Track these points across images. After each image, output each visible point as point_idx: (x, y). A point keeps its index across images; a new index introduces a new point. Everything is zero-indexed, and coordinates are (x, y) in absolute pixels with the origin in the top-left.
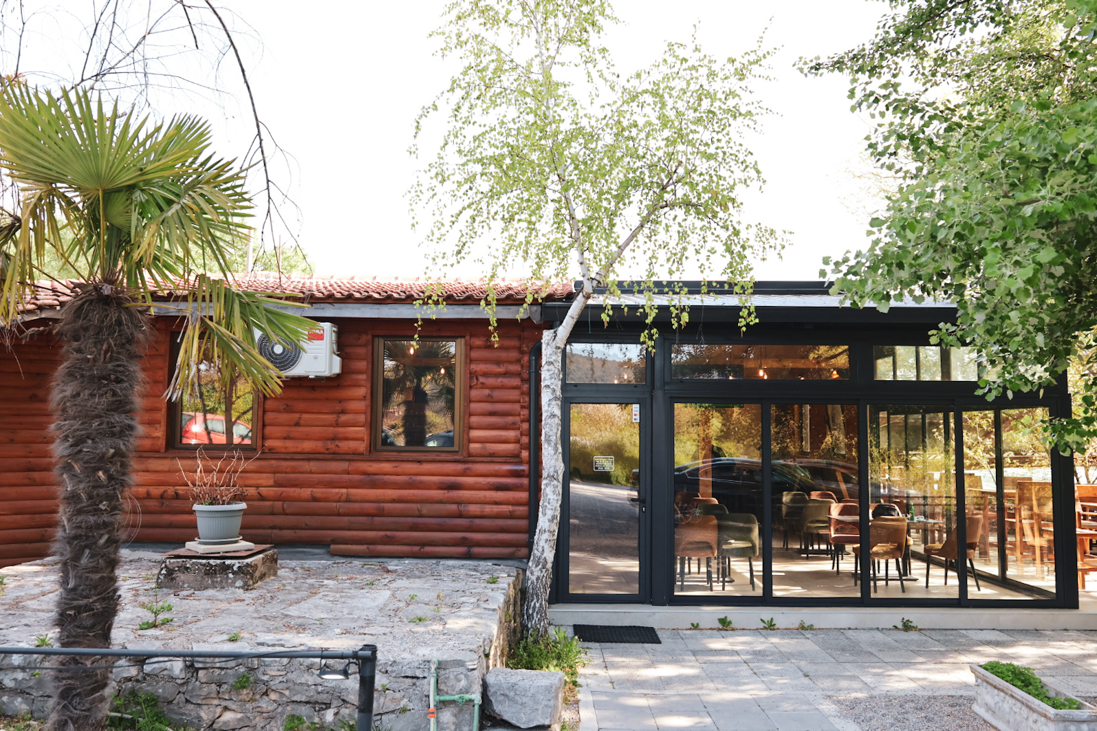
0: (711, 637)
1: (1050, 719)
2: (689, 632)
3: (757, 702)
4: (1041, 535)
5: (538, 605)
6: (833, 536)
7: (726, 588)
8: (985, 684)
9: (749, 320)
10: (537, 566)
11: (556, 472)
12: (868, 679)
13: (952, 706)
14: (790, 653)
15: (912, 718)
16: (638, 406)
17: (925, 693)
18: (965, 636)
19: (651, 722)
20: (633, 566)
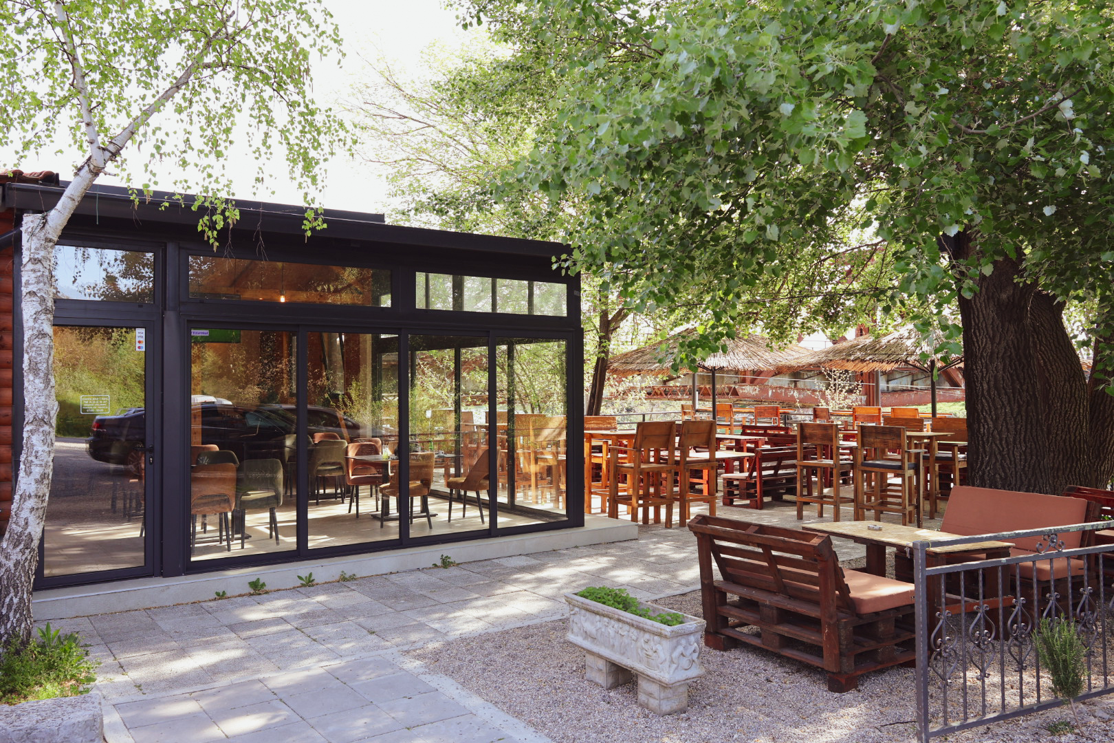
0: (244, 605)
1: (666, 637)
2: (211, 604)
3: (333, 674)
4: (536, 462)
5: (16, 600)
6: (352, 477)
7: (246, 546)
8: (583, 612)
9: (315, 224)
10: (15, 546)
11: (47, 413)
12: (436, 626)
13: (526, 638)
14: (343, 610)
15: (498, 658)
16: (143, 330)
17: (496, 630)
18: (499, 565)
19: (214, 732)
20: (132, 531)
